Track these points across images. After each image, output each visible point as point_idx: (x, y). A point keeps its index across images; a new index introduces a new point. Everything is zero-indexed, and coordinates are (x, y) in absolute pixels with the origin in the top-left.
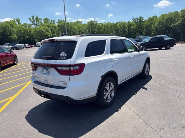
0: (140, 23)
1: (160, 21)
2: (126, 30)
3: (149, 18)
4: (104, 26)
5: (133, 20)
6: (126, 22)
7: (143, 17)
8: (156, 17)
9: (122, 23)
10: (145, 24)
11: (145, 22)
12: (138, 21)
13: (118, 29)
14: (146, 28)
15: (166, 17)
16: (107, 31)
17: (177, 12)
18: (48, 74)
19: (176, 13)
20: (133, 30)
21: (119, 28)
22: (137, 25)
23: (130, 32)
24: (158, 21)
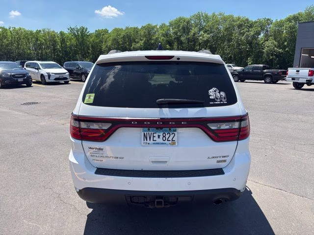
0: (83, 38)
1: (115, 39)
2: (58, 47)
3: (96, 31)
4: (9, 34)
5: (69, 29)
6: (56, 32)
7: (87, 29)
8: (106, 31)
9: (48, 32)
10: (91, 40)
11: (92, 38)
12: (78, 33)
13: (41, 44)
14: (92, 47)
15: (123, 34)
16: (18, 45)
17: (137, 28)
18: (174, 144)
19: (136, 30)
20: (70, 48)
21: (43, 41)
22: (77, 39)
23: (65, 51)
24: (111, 38)
